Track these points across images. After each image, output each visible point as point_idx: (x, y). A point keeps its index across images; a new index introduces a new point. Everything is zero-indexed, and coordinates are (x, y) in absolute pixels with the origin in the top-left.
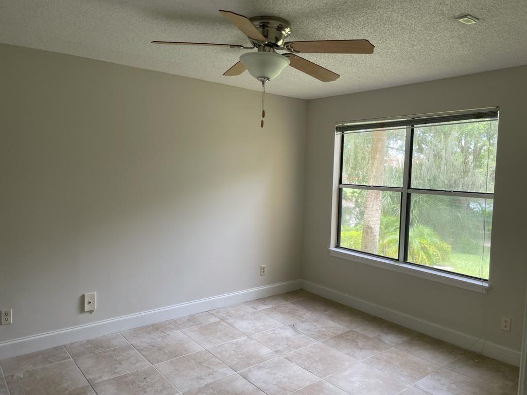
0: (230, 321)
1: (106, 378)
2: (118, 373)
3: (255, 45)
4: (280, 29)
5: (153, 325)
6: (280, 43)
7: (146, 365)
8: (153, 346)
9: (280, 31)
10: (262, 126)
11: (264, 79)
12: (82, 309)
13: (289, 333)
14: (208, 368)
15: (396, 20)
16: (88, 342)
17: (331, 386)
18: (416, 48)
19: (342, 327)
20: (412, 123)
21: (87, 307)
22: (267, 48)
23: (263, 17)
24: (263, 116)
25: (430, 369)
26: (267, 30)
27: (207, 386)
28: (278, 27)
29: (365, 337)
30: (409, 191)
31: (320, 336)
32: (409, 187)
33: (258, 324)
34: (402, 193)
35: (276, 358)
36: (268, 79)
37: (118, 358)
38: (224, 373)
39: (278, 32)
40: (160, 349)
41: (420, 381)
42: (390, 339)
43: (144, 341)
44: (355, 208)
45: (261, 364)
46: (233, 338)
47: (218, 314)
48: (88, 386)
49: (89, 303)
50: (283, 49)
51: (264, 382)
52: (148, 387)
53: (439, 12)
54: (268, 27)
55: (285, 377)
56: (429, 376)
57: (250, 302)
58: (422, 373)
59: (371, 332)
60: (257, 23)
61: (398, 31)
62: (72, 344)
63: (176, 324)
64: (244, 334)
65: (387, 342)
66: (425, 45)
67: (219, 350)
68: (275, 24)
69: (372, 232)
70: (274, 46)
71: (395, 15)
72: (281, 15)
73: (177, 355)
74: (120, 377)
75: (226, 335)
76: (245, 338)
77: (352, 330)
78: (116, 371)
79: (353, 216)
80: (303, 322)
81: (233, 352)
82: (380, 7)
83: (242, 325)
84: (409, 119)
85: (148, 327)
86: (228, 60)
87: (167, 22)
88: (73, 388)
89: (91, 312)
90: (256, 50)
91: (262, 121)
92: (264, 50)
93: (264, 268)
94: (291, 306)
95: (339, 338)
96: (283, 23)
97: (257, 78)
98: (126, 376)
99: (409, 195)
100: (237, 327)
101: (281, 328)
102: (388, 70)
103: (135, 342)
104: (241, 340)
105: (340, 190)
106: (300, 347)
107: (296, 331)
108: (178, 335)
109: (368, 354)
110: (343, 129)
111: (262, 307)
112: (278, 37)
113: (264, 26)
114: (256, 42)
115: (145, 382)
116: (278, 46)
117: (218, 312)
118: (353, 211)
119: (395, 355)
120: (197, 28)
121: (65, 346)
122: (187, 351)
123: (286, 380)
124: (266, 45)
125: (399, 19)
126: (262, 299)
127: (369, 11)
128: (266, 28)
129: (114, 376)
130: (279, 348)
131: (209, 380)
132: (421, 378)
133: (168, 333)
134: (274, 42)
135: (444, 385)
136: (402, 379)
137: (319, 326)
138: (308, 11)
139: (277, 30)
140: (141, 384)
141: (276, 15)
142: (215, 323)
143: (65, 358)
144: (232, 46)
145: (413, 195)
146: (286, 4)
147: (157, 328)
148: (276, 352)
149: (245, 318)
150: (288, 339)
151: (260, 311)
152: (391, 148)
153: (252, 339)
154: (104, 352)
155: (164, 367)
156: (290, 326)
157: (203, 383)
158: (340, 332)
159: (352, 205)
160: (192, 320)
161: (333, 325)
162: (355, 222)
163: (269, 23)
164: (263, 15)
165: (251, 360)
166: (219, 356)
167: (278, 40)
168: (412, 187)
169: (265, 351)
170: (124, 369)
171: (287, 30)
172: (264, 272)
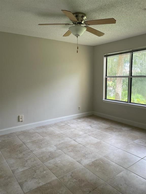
0: (69, 124)
1: (29, 141)
2: (32, 140)
3: (74, 23)
4: (83, 17)
5: (43, 126)
6: (83, 22)
7: (41, 138)
8: (43, 132)
9: (83, 18)
10: (77, 52)
11: (77, 36)
12: (19, 121)
13: (89, 128)
14: (62, 138)
15: (124, 11)
16: (21, 131)
17: (104, 142)
18: (132, 22)
19: (108, 126)
20: (132, 52)
21: (20, 120)
22: (78, 24)
23: (76, 13)
24: (78, 49)
25: (139, 137)
26: (78, 18)
27: (62, 143)
28: (82, 16)
29: (116, 128)
30: (131, 77)
31: (100, 128)
32: (131, 76)
33: (78, 125)
34: (129, 78)
35: (85, 135)
36: (79, 35)
37: (32, 136)
38: (67, 139)
39: (82, 18)
40: (46, 133)
41: (135, 141)
42: (124, 129)
43: (40, 130)
44: (113, 90)
45: (80, 137)
46: (70, 129)
47: (64, 123)
48: (23, 144)
49: (21, 118)
50: (84, 24)
51: (81, 142)
52: (43, 143)
53: (139, 7)
54: (78, 16)
55: (88, 140)
56: (139, 139)
57: (75, 119)
58: (136, 138)
59: (118, 127)
60: (75, 15)
61: (125, 15)
62: (16, 132)
63: (50, 126)
64: (74, 128)
65: (124, 130)
66: (136, 20)
67: (65, 133)
68: (81, 15)
69: (119, 95)
70: (80, 23)
71: (123, 9)
72: (83, 12)
73: (51, 134)
74: (33, 141)
75: (67, 128)
76: (74, 129)
77: (111, 127)
78: (32, 139)
79: (112, 93)
80: (94, 124)
81: (70, 133)
82: (118, 7)
83: (72, 126)
84: (131, 50)
85: (41, 127)
86: (64, 31)
87: (43, 17)
88: (18, 144)
89: (22, 121)
90: (74, 25)
91: (77, 51)
92: (77, 25)
93: (79, 107)
94: (89, 120)
95: (107, 129)
96: (84, 15)
97: (75, 35)
98: (35, 141)
99: (131, 79)
100: (71, 126)
101: (86, 126)
102: (122, 32)
103: (37, 131)
104: (72, 130)
105: (106, 79)
106: (93, 132)
107: (92, 127)
108: (51, 129)
109: (117, 133)
110: (107, 56)
111: (79, 120)
112: (82, 20)
113: (77, 16)
114: (74, 22)
115: (41, 142)
116: (82, 23)
117: (64, 122)
118: (112, 91)
119: (126, 133)
120: (54, 19)
121: (14, 133)
122: (55, 133)
123: (88, 141)
124: (78, 23)
125: (125, 11)
126: (79, 118)
127: (114, 8)
128: (78, 17)
129: (31, 141)
130: (86, 132)
131: (62, 141)
132: (136, 140)
133: (48, 128)
134: (80, 22)
135: (144, 141)
136: (129, 140)
137: (100, 126)
138: (92, 9)
139: (82, 17)
140: (40, 143)
141: (81, 12)
142: (63, 125)
143: (15, 136)
144: (66, 24)
145: (133, 78)
146: (85, 7)
147: (44, 127)
148: (85, 133)
149: (74, 123)
150: (89, 129)
151: (79, 121)
152: (126, 66)
153: (76, 130)
154: (27, 134)
155: (47, 138)
156: (89, 126)
157: (61, 142)
158: (107, 127)
159: (111, 89)
160: (56, 124)
161: (104, 125)
162: (113, 95)
163: (78, 15)
164: (76, 12)
165: (76, 136)
166: (66, 135)
167: (82, 21)
168: (132, 75)
169: (81, 133)
170: (34, 139)
171: (85, 17)
172: (79, 109)
